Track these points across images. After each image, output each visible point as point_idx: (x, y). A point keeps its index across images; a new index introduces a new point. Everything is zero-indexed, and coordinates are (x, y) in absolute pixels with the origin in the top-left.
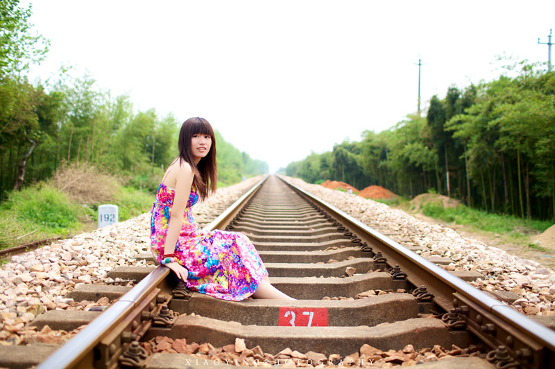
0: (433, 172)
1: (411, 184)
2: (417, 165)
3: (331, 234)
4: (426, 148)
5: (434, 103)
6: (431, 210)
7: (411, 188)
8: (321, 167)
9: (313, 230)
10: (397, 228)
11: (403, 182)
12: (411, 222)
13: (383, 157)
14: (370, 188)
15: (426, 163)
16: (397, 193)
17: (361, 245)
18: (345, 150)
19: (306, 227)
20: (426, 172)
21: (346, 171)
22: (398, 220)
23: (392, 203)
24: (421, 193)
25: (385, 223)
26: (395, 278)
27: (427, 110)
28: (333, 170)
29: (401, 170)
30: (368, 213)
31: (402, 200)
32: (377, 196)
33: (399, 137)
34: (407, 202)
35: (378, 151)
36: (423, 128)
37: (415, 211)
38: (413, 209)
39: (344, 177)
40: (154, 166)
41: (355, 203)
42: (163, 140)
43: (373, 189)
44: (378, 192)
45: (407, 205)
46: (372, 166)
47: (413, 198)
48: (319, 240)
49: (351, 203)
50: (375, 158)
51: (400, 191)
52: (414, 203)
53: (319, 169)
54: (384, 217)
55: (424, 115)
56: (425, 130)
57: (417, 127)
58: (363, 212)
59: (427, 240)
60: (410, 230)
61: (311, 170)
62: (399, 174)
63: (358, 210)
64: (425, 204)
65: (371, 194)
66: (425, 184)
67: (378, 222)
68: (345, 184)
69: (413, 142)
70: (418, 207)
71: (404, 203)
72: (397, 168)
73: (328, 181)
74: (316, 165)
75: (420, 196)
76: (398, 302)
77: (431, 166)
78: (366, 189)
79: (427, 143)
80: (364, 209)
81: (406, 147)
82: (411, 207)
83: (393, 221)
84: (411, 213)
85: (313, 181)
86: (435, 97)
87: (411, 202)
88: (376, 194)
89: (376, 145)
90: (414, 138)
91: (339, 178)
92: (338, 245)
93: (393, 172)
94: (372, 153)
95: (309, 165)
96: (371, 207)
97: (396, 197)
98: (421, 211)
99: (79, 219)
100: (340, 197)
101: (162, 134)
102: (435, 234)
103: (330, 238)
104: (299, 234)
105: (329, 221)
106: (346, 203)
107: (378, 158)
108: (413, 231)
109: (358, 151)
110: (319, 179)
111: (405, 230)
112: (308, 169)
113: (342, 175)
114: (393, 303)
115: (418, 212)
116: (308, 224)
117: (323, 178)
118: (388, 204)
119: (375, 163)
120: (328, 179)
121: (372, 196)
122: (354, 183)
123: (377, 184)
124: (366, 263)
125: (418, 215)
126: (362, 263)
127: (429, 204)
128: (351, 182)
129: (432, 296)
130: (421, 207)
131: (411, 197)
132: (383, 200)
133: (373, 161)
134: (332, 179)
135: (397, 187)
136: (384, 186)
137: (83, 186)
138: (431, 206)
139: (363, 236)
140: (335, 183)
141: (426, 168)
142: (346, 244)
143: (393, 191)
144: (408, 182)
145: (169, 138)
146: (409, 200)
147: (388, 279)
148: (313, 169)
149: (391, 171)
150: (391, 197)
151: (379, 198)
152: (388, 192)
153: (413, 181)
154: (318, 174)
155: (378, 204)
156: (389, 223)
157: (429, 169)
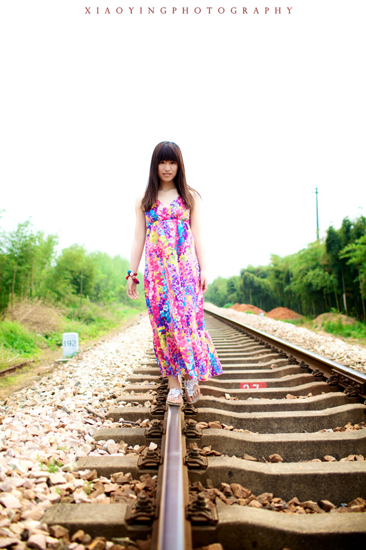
0: (332, 294)
1: (313, 305)
2: (319, 289)
3: (256, 347)
4: (327, 273)
5: (331, 233)
6: (331, 328)
7: (314, 309)
8: (228, 291)
9: (241, 346)
10: (302, 341)
11: (306, 303)
12: (312, 336)
13: (288, 281)
14: (276, 310)
15: (326, 287)
16: (301, 313)
17: (278, 352)
18: (251, 275)
19: (234, 343)
20: (327, 295)
21: (253, 294)
22: (303, 335)
23: (297, 323)
24: (322, 313)
25: (293, 338)
26: (302, 368)
27: (325, 239)
28: (241, 293)
29: (304, 293)
30: (279, 331)
31: (307, 319)
32: (284, 317)
33: (301, 264)
34: (311, 321)
35: (283, 276)
36: (322, 254)
37: (318, 328)
38: (316, 327)
39: (251, 299)
40: (82, 297)
41: (268, 324)
42: (87, 273)
43: (280, 311)
44: (284, 313)
45: (310, 324)
46: (278, 289)
47: (316, 317)
48: (248, 351)
49: (265, 325)
50: (281, 282)
51: (304, 311)
52: (317, 322)
53: (226, 293)
54: (292, 334)
55: (323, 243)
56: (324, 257)
57: (316, 254)
58: (275, 331)
59: (322, 347)
60: (312, 341)
61: (218, 294)
62: (302, 296)
63: (271, 329)
64: (326, 322)
65: (278, 315)
66: (326, 304)
67: (287, 338)
68: (252, 306)
69: (314, 268)
70: (320, 325)
71: (307, 322)
72: (300, 292)
73: (237, 304)
74: (223, 289)
75: (322, 316)
76: (304, 377)
77: (330, 288)
78: (272, 311)
79: (326, 269)
80: (275, 329)
81: (309, 273)
82: (314, 326)
83: (299, 336)
84: (314, 331)
85: (221, 305)
86: (331, 227)
87: (314, 321)
88: (283, 315)
89: (281, 269)
90: (314, 263)
91: (247, 302)
92: (262, 353)
93: (297, 295)
94: (277, 277)
95: (216, 290)
96: (281, 327)
97: (300, 317)
98: (323, 328)
99: (39, 346)
100: (254, 320)
101: (85, 267)
102: (328, 344)
103: (255, 349)
104: (232, 348)
105: (251, 338)
106: (260, 324)
107: (283, 282)
108: (313, 342)
109: (264, 276)
110: (227, 302)
111: (308, 342)
112: (215, 293)
113: (249, 298)
114: (301, 378)
115: (320, 330)
116: (235, 342)
117: (230, 302)
118: (294, 324)
119: (281, 287)
120: (235, 302)
121: (279, 317)
122: (261, 305)
123: (282, 305)
124: (284, 362)
125: (321, 332)
126: (281, 362)
127: (330, 322)
128: (257, 304)
129: (322, 374)
130: (323, 325)
131: (314, 316)
132: (289, 320)
133: (278, 284)
134: (240, 302)
135: (301, 307)
136: (289, 307)
137: (36, 318)
138: (331, 324)
139: (279, 347)
140: (243, 305)
141: (326, 291)
142: (267, 353)
143: (297, 312)
144: (311, 304)
145: (91, 271)
146: (312, 319)
147: (298, 368)
148: (221, 293)
149: (295, 294)
150: (296, 317)
151: (286, 318)
152: (293, 313)
153: (316, 302)
154: (226, 297)
155: (287, 324)
156: (296, 338)
157: (328, 292)
